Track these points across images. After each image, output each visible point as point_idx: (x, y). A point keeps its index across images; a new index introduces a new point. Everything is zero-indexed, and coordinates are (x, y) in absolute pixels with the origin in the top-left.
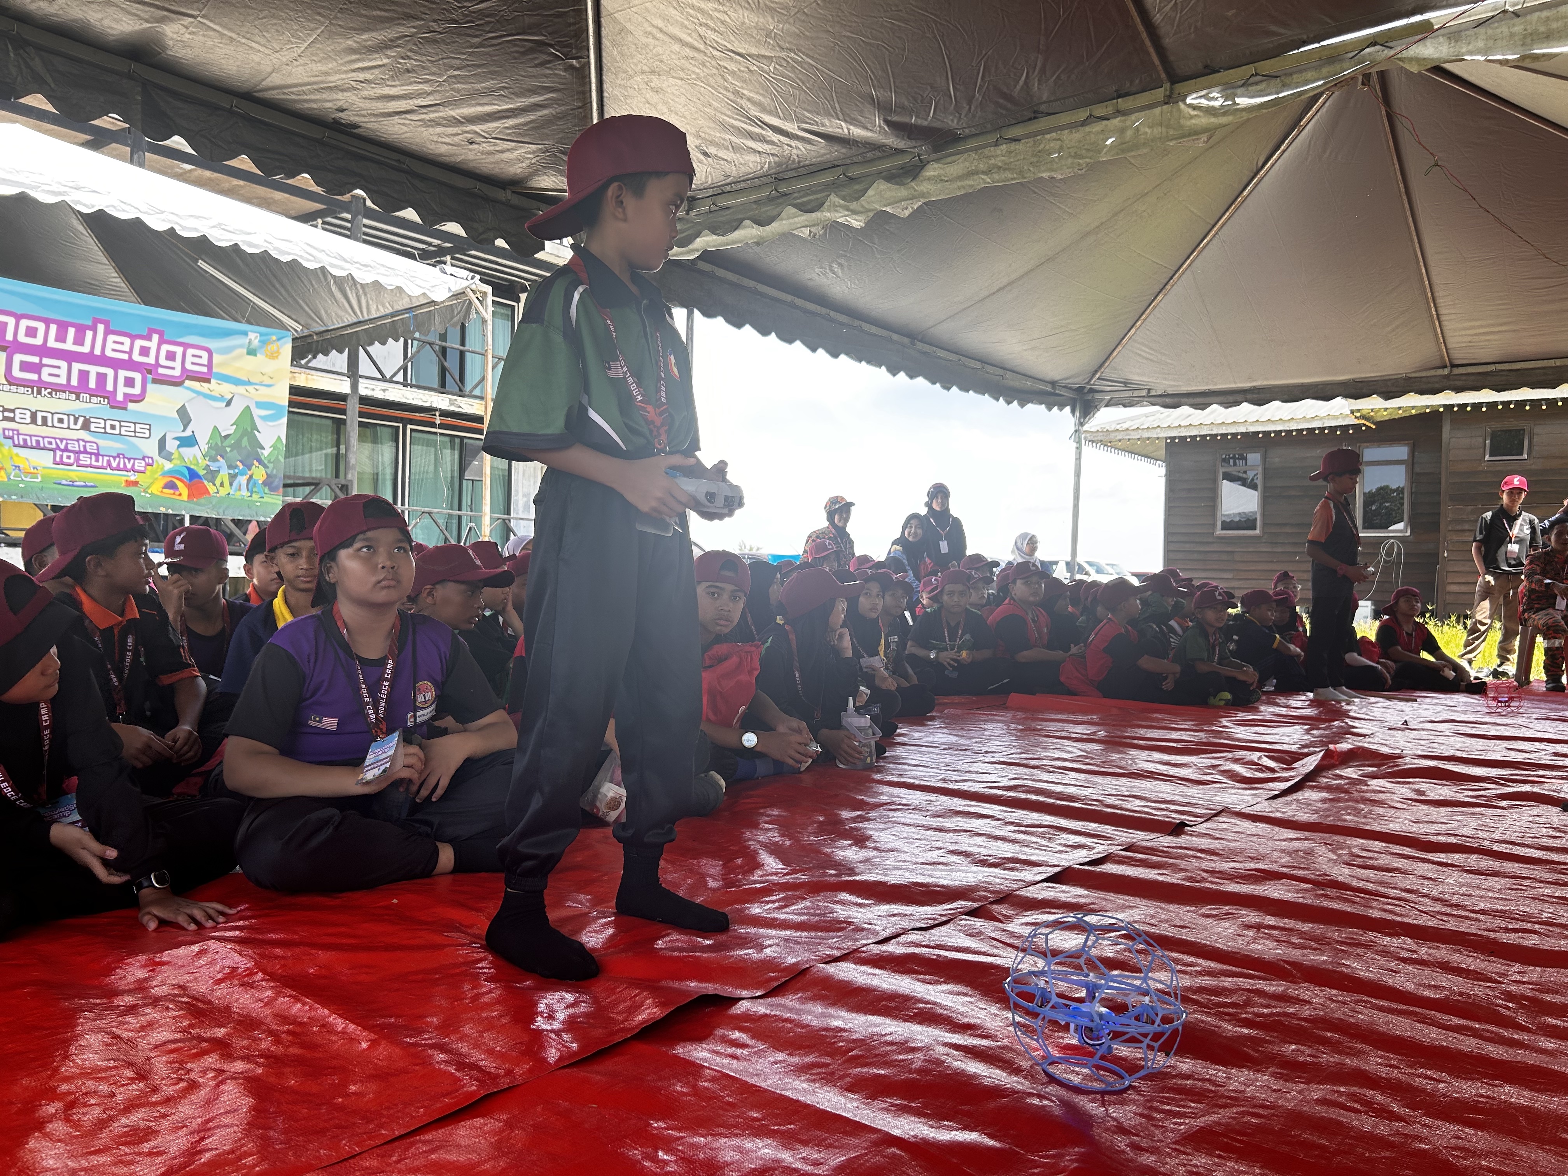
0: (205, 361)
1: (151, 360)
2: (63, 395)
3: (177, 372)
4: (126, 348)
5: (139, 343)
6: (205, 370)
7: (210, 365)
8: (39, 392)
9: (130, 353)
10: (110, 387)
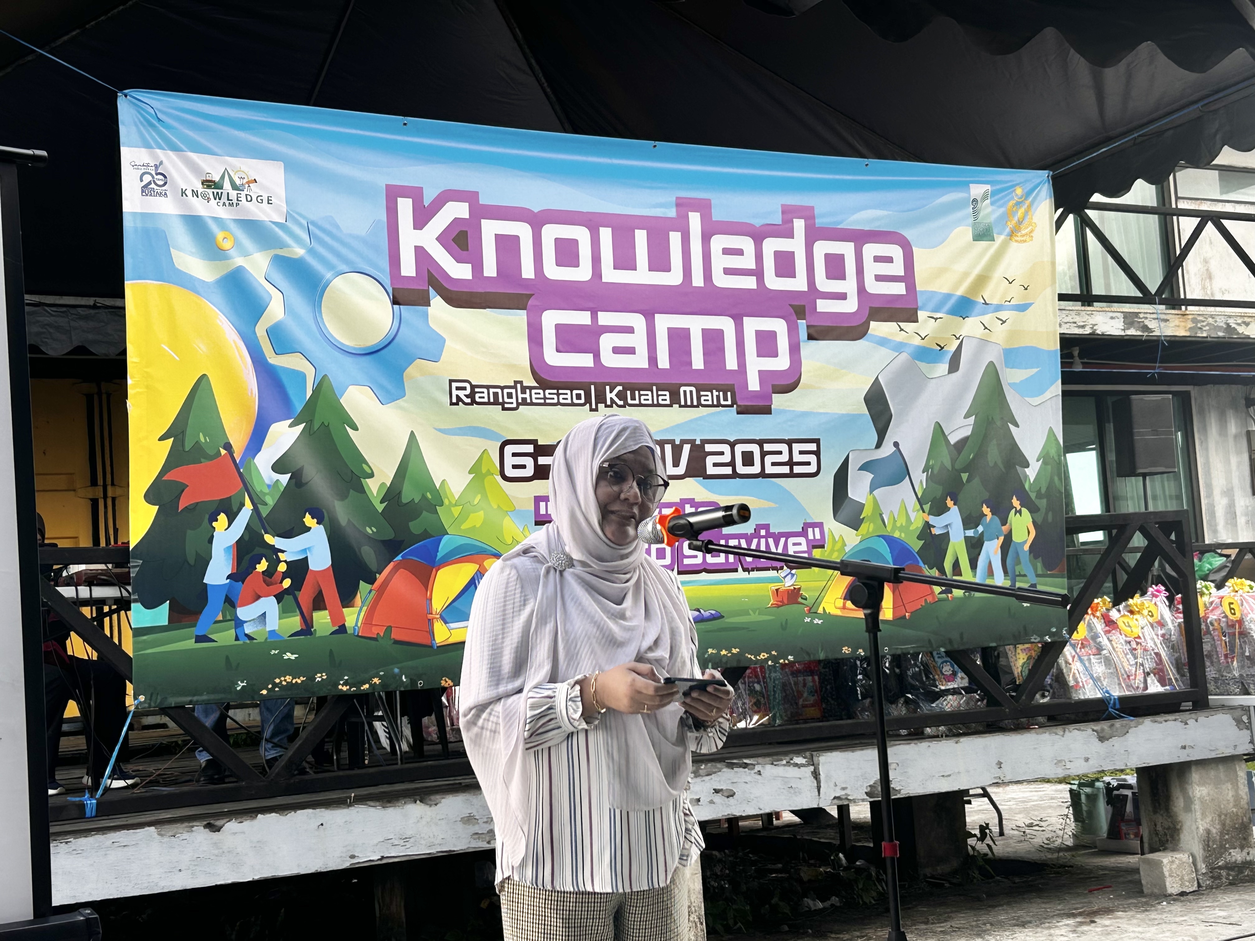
0: (897, 268)
1: (799, 284)
2: (647, 397)
3: (850, 306)
4: (748, 262)
5: (771, 246)
6: (899, 289)
7: (908, 277)
8: (601, 398)
9: (758, 273)
10: (731, 363)
